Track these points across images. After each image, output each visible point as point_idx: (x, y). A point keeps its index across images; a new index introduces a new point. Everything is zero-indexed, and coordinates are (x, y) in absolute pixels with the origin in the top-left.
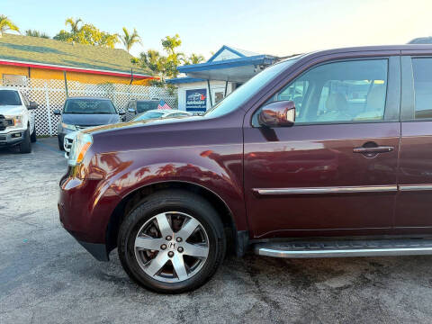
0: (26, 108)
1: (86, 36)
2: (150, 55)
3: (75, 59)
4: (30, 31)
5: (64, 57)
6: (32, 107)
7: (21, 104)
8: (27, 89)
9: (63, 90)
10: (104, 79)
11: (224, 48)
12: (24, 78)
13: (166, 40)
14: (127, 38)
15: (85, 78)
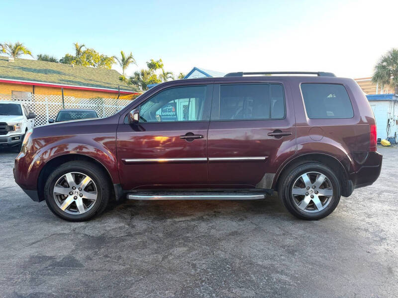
0: (26, 118)
1: (88, 59)
2: (143, 75)
3: (72, 78)
4: (41, 56)
5: (63, 77)
6: (30, 116)
7: (22, 114)
8: (31, 103)
9: (61, 104)
10: (95, 95)
11: (195, 69)
12: (29, 94)
13: (150, 62)
14: (123, 60)
15: (80, 94)
